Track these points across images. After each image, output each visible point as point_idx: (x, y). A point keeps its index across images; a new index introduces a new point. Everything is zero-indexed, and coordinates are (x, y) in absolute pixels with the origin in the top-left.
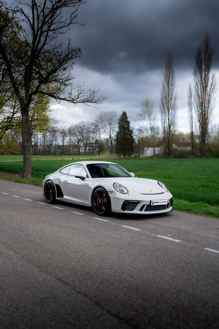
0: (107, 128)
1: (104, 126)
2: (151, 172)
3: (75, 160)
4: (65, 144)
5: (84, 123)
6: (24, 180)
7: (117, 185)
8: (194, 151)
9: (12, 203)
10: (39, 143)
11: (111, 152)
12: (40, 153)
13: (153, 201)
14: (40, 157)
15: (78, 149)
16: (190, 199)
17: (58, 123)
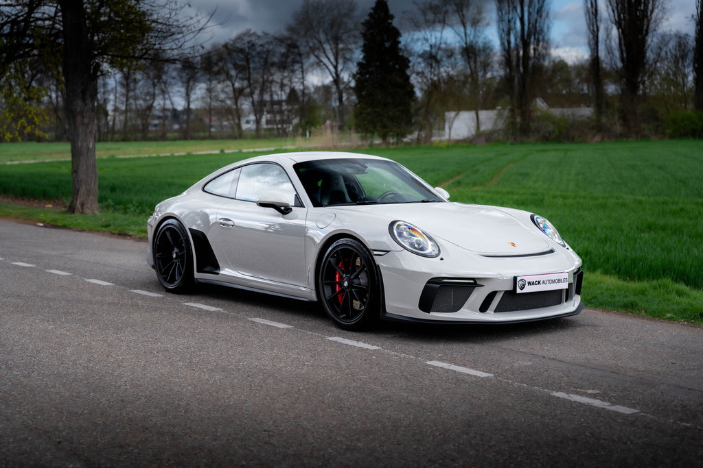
0: (324, 52)
1: (317, 46)
2: (475, 188)
3: (228, 154)
4: (193, 106)
5: (253, 39)
6: (77, 218)
7: (403, 227)
8: (604, 120)
9: (49, 295)
10: (112, 103)
11: (341, 128)
12: (116, 136)
13: (521, 280)
14: (119, 149)
15: (237, 121)
16: (620, 270)
17: (181, 35)
